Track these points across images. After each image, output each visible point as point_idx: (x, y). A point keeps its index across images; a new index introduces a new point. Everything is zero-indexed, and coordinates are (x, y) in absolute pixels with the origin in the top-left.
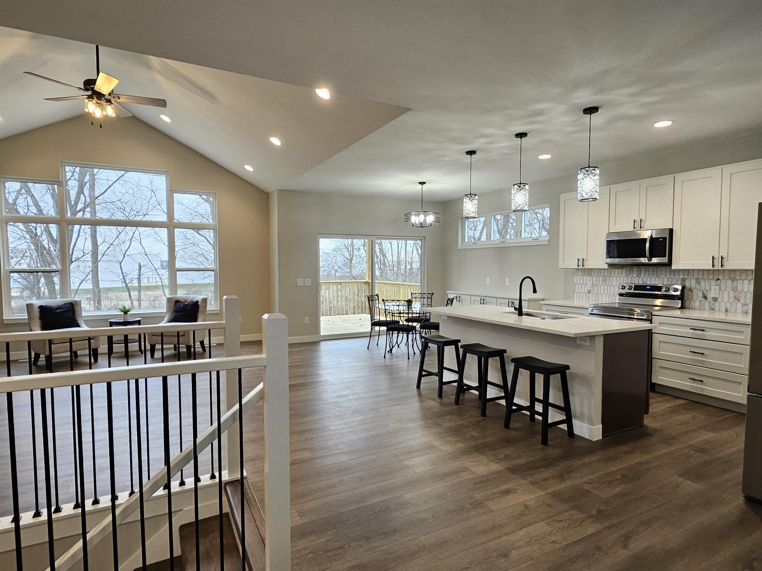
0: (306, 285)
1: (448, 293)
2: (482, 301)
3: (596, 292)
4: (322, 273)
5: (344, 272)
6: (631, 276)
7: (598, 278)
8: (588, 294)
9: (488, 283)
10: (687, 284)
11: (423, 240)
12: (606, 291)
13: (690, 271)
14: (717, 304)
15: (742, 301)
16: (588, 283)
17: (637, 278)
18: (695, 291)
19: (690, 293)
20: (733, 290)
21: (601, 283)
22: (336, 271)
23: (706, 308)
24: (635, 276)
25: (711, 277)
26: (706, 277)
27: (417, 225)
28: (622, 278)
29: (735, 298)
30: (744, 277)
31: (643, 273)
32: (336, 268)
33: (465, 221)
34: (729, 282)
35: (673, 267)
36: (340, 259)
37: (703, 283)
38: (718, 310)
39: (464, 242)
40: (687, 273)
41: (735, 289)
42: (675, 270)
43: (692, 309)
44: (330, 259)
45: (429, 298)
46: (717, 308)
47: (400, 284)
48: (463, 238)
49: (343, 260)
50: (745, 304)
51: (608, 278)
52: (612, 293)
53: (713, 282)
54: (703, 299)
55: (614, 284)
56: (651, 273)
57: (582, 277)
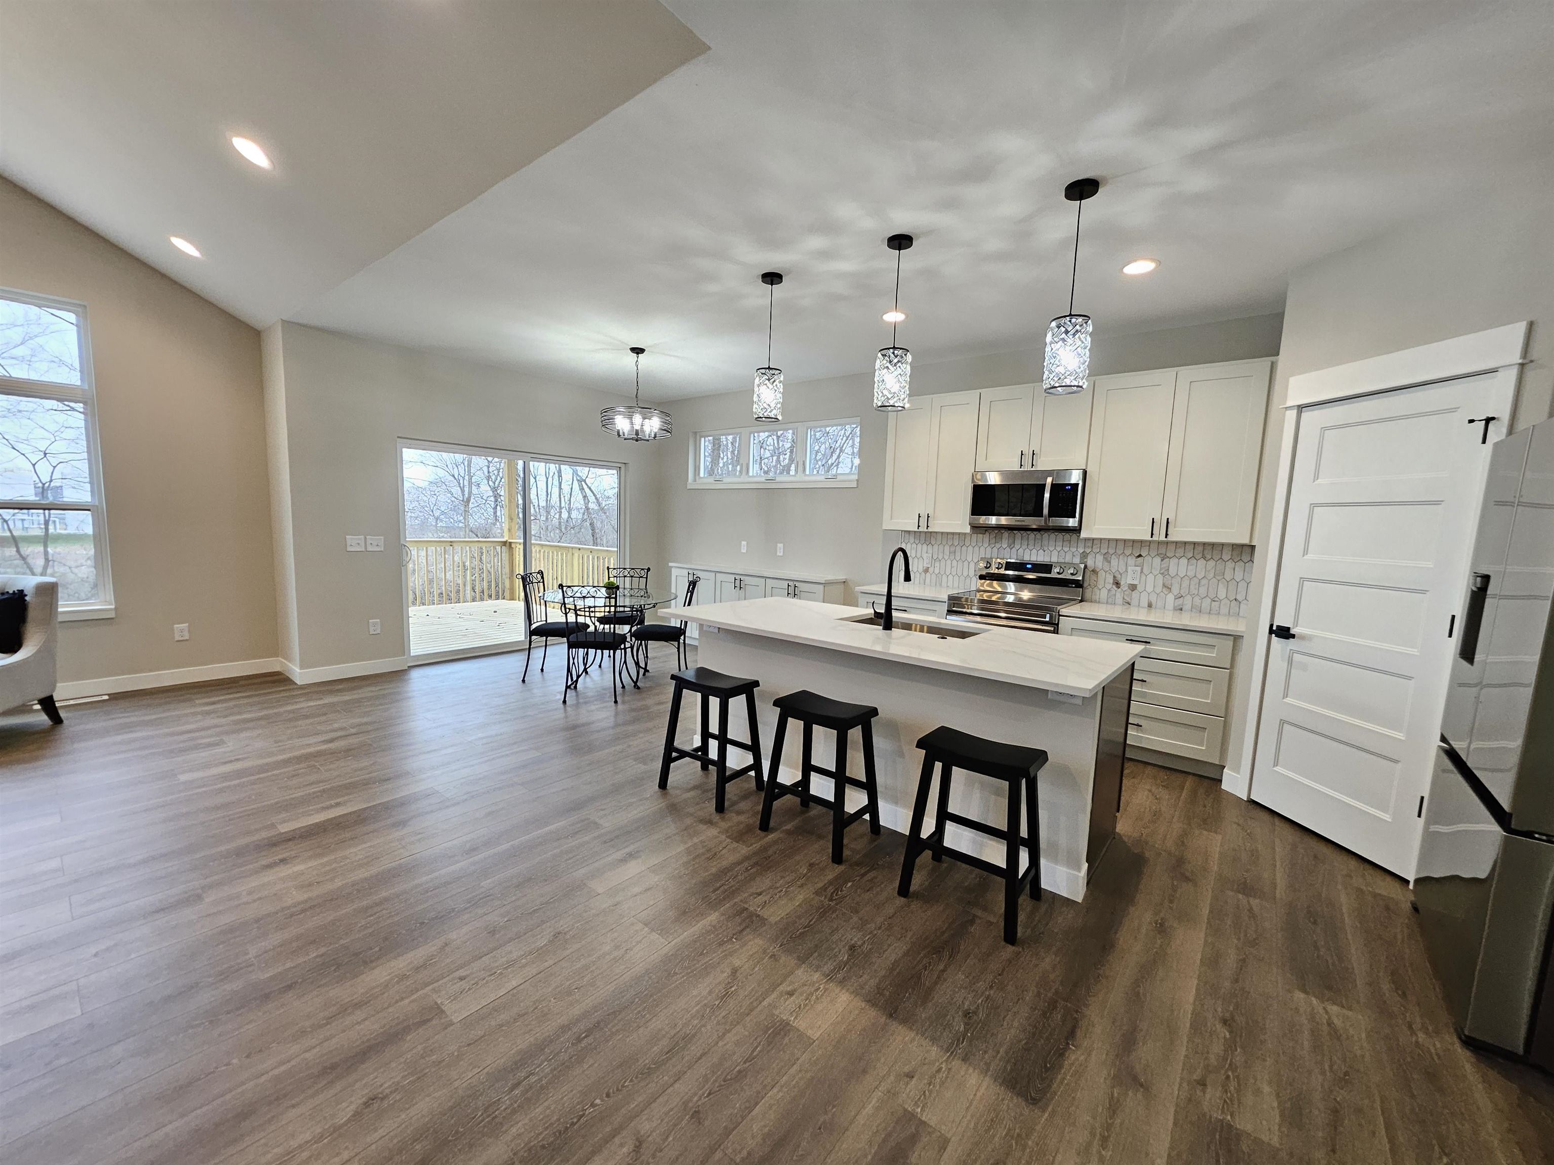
0: (370, 548)
1: (672, 567)
2: (738, 582)
3: (937, 571)
4: (411, 521)
5: (452, 520)
6: (998, 546)
7: (941, 547)
8: (923, 574)
9: (744, 551)
10: (1090, 563)
11: (623, 469)
12: (954, 570)
13: (1095, 541)
14: (1135, 594)
15: (1175, 589)
16: (925, 556)
17: (1008, 549)
18: (1102, 574)
19: (1094, 577)
20: (1162, 574)
21: (946, 558)
22: (437, 519)
23: (1117, 601)
24: (1005, 546)
25: (1128, 552)
26: (1119, 552)
27: (626, 435)
28: (982, 549)
29: (1164, 586)
30: (1180, 552)
31: (1018, 542)
32: (437, 513)
33: (700, 441)
34: (1157, 560)
35: (1084, 534)
36: (443, 498)
37: (1114, 562)
38: (1137, 604)
39: (697, 477)
40: (1090, 544)
41: (1165, 573)
42: (1086, 539)
43: (1095, 602)
44: (425, 498)
45: (642, 577)
46: (1134, 602)
47: (572, 548)
48: (695, 470)
49: (449, 501)
50: (1180, 595)
51: (958, 548)
52: (965, 574)
53: (1131, 561)
54: (1114, 587)
55: (969, 559)
56: (1031, 542)
57: (914, 545)
